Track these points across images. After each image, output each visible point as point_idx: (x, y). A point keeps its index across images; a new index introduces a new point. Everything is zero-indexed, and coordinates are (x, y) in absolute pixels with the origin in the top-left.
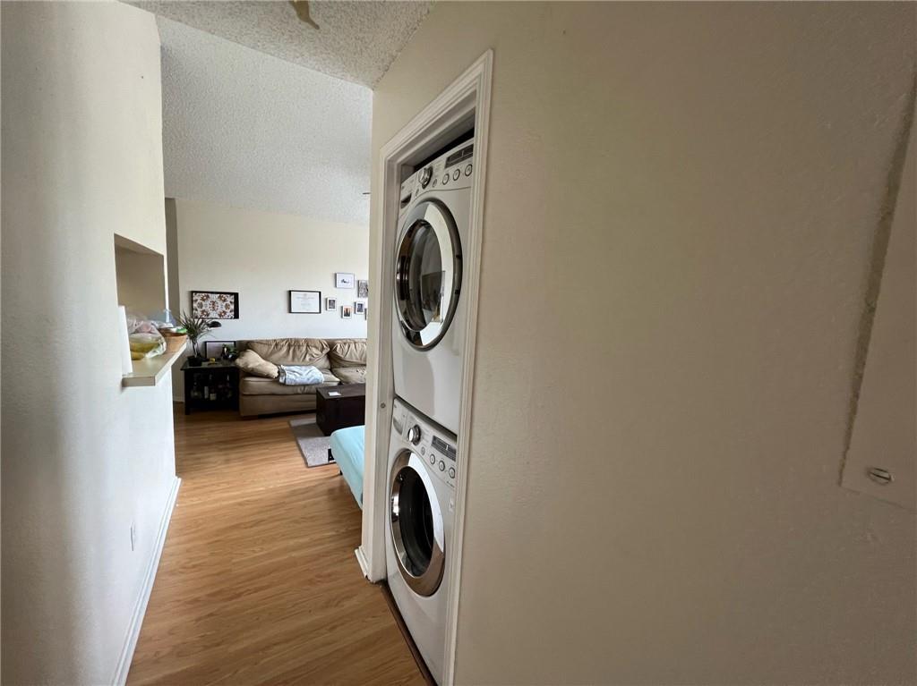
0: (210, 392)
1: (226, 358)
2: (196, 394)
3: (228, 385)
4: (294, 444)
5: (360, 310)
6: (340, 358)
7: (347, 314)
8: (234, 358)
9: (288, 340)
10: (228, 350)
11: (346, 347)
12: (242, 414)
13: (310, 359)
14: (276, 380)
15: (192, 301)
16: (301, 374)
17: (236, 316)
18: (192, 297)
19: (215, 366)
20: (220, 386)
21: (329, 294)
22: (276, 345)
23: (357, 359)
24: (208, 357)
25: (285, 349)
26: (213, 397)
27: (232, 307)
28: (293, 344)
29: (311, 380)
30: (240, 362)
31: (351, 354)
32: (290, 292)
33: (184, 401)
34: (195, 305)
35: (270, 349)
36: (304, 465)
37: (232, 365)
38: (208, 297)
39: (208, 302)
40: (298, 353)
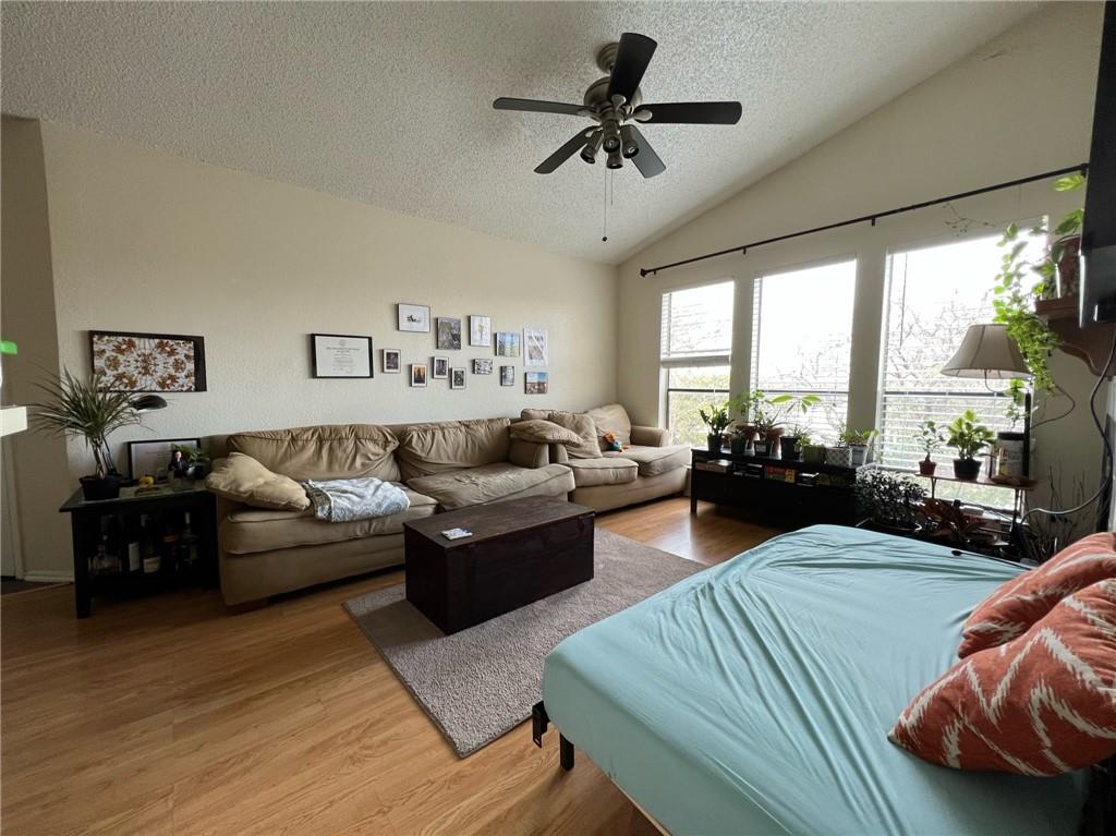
0: (142, 556)
1: (181, 473)
2: (106, 564)
3: (188, 534)
4: (379, 670)
5: (440, 372)
6: (418, 459)
7: (420, 379)
8: (202, 474)
9: (315, 429)
10: (186, 455)
11: (429, 437)
12: (230, 602)
13: (363, 465)
14: (309, 515)
15: (91, 354)
16: (361, 497)
17: (200, 386)
18: (92, 343)
19: (153, 495)
20: (168, 539)
21: (386, 341)
22: (294, 440)
23: (449, 458)
24: (135, 477)
25: (312, 447)
26: (151, 565)
27: (191, 366)
28: (327, 437)
29: (384, 506)
30: (219, 480)
31: (438, 450)
32: (312, 337)
33: (73, 579)
34: (99, 363)
35: (283, 448)
36: (443, 752)
37: (199, 488)
38: (131, 345)
39: (132, 357)
40: (339, 453)
